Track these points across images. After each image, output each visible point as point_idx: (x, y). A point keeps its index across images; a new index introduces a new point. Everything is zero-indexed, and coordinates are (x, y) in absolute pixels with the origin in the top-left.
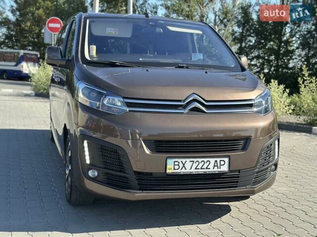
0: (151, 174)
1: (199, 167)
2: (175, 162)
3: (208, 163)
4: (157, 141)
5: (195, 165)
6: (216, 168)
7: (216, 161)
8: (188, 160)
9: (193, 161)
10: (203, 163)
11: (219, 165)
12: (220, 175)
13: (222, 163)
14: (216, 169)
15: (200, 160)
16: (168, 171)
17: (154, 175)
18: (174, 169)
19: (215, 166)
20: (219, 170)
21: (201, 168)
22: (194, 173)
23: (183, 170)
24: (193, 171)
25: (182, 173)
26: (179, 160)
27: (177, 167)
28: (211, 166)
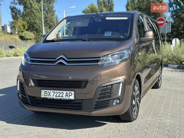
0: (35, 97)
1: (58, 95)
2: (45, 91)
3: (62, 93)
4: (39, 80)
5: (55, 94)
7: (67, 93)
8: (52, 91)
9: (54, 92)
10: (59, 93)
11: (68, 95)
12: (70, 101)
13: (70, 94)
14: (67, 98)
15: (58, 91)
17: (37, 98)
18: (45, 96)
19: (66, 96)
20: (69, 98)
21: (59, 96)
22: (55, 99)
23: (49, 97)
24: (54, 97)
25: (49, 98)
26: (47, 91)
28: (64, 95)
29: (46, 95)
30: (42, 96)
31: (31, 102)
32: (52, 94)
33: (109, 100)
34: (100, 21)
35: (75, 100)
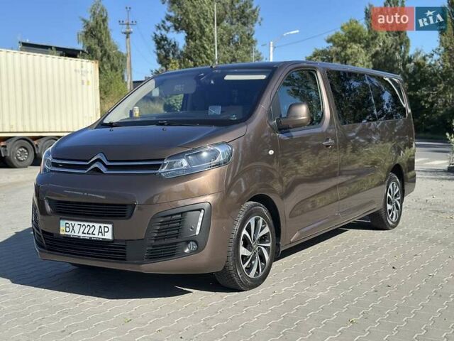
0: (53, 234)
1: (86, 232)
2: (66, 223)
3: (93, 228)
5: (82, 229)
6: (100, 234)
7: (100, 227)
8: (77, 223)
9: (81, 225)
10: (89, 227)
11: (103, 232)
12: (104, 243)
13: (106, 230)
14: (100, 236)
15: (86, 224)
17: (55, 236)
18: (66, 231)
19: (99, 232)
20: (103, 237)
21: (88, 233)
22: (81, 237)
23: (73, 233)
24: (81, 234)
25: (72, 236)
26: (70, 222)
28: (96, 232)
29: (68, 229)
30: (61, 233)
31: (47, 244)
32: (77, 228)
33: (176, 243)
34: (212, 82)
35: (114, 240)
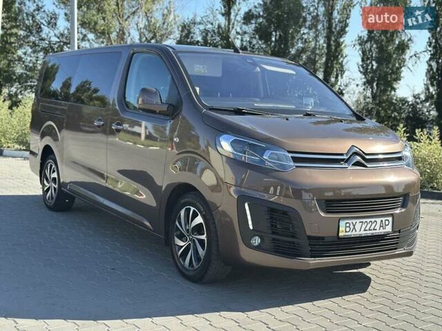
0: (323, 238)
1: (367, 228)
2: (346, 223)
3: (375, 223)
4: (327, 201)
5: (364, 226)
6: (381, 228)
7: (382, 221)
8: (358, 221)
9: (363, 222)
10: (371, 223)
11: (384, 225)
12: (384, 236)
13: (387, 223)
14: (381, 230)
15: (368, 220)
16: (341, 234)
17: (326, 239)
18: (346, 232)
19: (380, 226)
20: (384, 231)
21: (370, 230)
22: (363, 235)
23: (354, 233)
25: (352, 236)
26: (350, 221)
27: (348, 229)
28: (377, 227)
31: (311, 251)
32: (358, 226)
35: (393, 232)
